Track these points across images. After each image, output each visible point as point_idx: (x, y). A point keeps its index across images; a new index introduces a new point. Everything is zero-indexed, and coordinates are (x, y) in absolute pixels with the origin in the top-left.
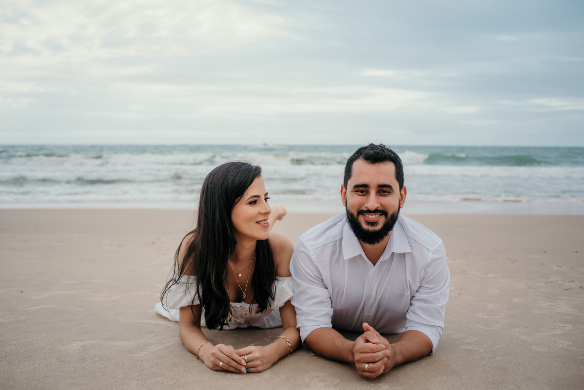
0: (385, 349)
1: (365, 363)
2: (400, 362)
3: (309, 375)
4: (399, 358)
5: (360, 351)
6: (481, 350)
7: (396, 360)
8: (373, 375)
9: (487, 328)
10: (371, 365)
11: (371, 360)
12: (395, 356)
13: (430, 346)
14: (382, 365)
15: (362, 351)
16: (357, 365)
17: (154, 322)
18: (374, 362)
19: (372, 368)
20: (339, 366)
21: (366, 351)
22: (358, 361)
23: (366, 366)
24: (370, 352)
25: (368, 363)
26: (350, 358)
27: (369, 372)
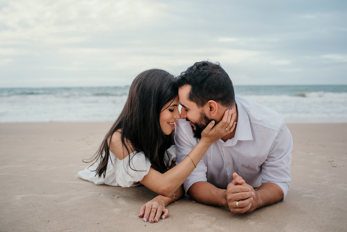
0: (251, 191)
1: (236, 201)
2: (261, 205)
3: (192, 215)
4: (261, 202)
5: (232, 192)
6: (319, 197)
7: (258, 203)
8: (244, 210)
9: (318, 184)
10: (241, 202)
11: (241, 198)
12: (257, 200)
13: (282, 194)
14: (250, 203)
15: (233, 191)
16: (230, 204)
17: (77, 182)
18: (243, 200)
19: (242, 204)
20: (214, 209)
21: (236, 192)
22: (230, 200)
23: (237, 203)
24: (240, 191)
25: (238, 201)
26: (223, 202)
27: (240, 208)
